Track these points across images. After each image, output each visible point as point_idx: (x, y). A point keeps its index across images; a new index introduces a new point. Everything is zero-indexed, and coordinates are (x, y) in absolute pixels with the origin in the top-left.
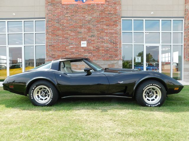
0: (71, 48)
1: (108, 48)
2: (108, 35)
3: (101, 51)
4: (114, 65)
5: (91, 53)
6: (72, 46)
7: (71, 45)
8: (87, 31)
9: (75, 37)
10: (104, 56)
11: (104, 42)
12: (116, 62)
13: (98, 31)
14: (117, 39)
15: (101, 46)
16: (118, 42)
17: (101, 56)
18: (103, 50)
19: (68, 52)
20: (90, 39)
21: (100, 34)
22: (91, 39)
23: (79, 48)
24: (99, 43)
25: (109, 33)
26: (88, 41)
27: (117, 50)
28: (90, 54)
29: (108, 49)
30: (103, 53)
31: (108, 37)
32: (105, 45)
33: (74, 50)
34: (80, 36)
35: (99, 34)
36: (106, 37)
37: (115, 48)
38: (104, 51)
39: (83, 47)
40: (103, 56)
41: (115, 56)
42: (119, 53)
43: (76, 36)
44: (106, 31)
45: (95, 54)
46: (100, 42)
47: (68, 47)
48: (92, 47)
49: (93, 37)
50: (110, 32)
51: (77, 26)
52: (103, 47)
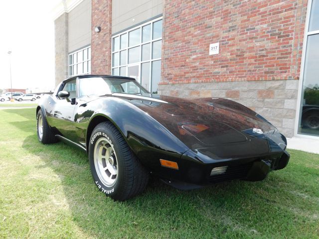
0: (194, 59)
1: (263, 50)
2: (266, 19)
3: (247, 59)
4: (273, 93)
5: (227, 66)
6: (194, 57)
7: (194, 55)
8: (223, 20)
9: (200, 37)
10: (253, 71)
11: (256, 38)
12: (277, 84)
13: (243, 13)
14: (291, 24)
15: (248, 48)
16: (293, 31)
17: (245, 71)
18: (252, 58)
19: (188, 68)
20: (226, 37)
21: (248, 20)
22: (228, 37)
23: (205, 58)
24: (244, 43)
25: (270, 11)
26: (223, 41)
27: (286, 54)
28: (225, 69)
29: (264, 53)
30: (250, 64)
31: (265, 23)
32: (258, 44)
33: (198, 64)
34: (210, 33)
35: (245, 21)
36: (261, 24)
37: (281, 49)
38: (253, 60)
39: (212, 56)
40: (250, 71)
41: (281, 69)
42: (292, 59)
43: (201, 35)
44: (262, 10)
45: (233, 69)
46: (246, 39)
47: (189, 58)
48: (229, 54)
49: (233, 30)
50: (273, 10)
51: (205, 15)
52: (251, 49)
